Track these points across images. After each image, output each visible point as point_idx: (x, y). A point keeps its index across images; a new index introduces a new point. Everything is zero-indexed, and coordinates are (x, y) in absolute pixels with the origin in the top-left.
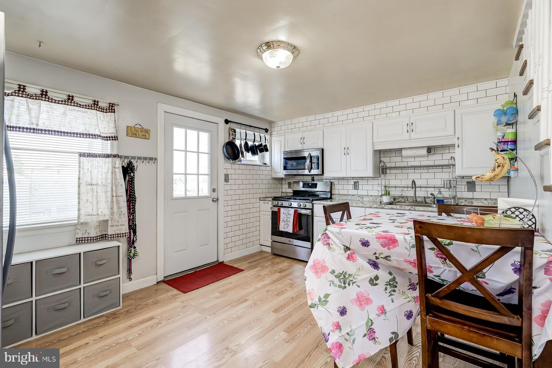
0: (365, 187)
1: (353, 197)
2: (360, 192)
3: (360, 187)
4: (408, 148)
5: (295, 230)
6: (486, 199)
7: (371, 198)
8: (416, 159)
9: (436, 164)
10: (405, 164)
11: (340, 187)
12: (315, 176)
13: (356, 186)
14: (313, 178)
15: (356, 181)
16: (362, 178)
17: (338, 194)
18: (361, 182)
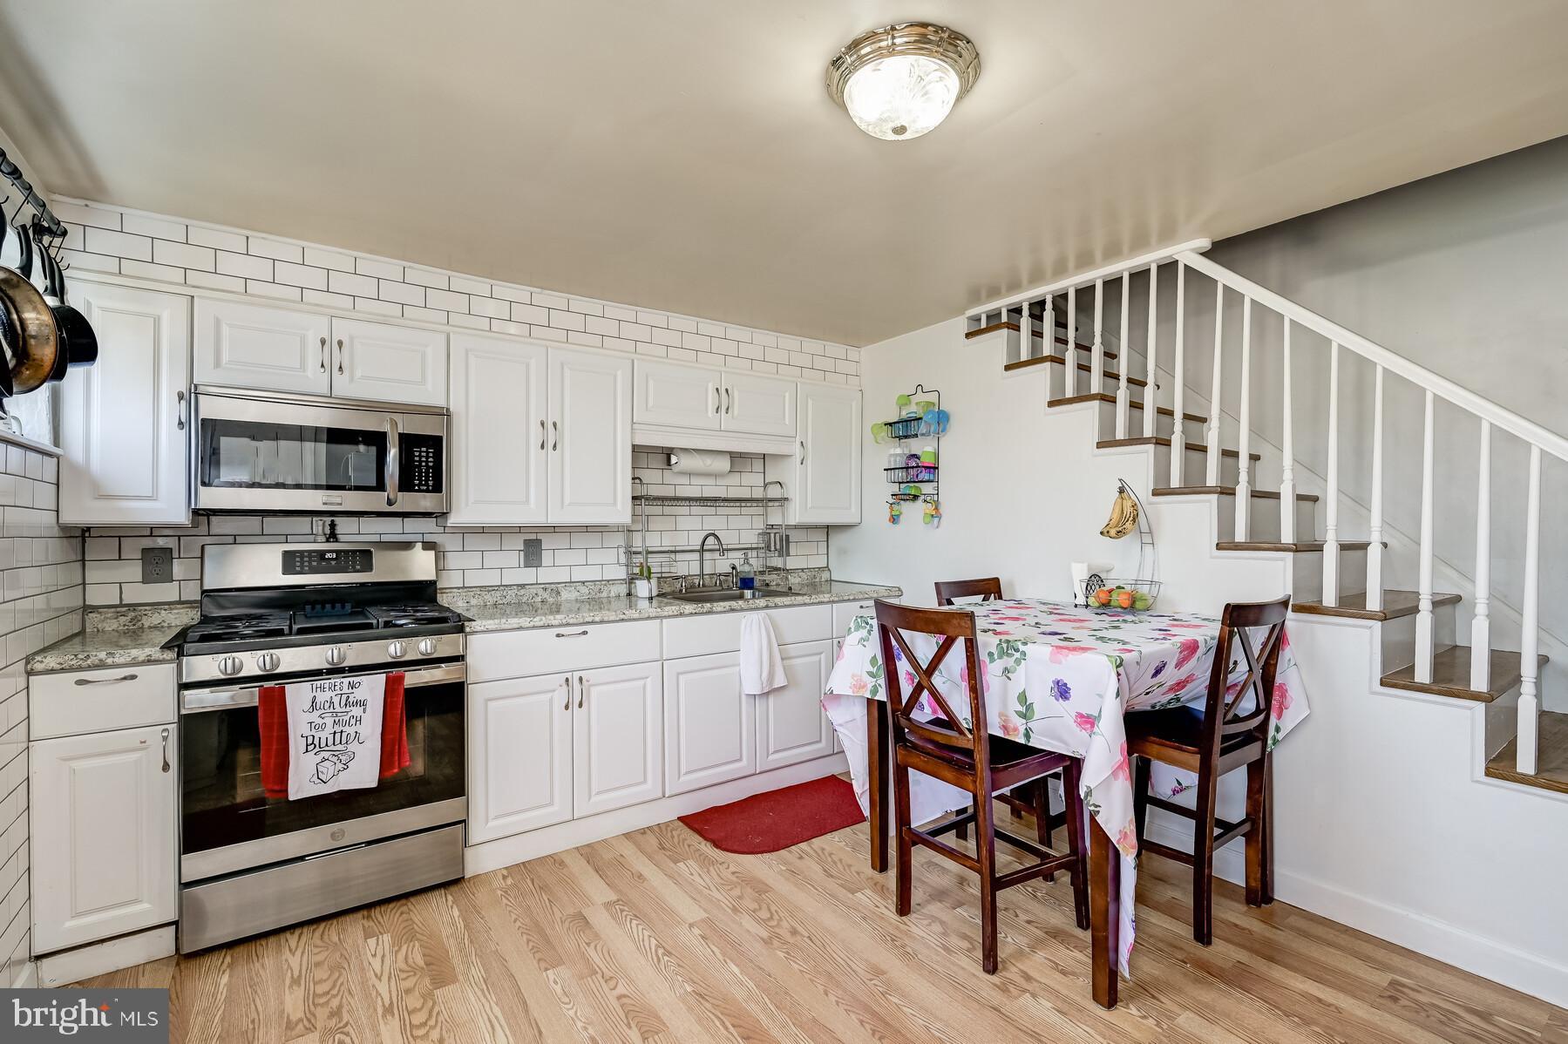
0: (564, 557)
1: (522, 592)
2: (546, 574)
3: (546, 557)
4: (693, 450)
5: (391, 766)
6: (803, 570)
7: (584, 590)
8: (695, 481)
9: (731, 495)
10: (668, 492)
11: (472, 560)
12: (338, 520)
13: (532, 551)
14: (333, 525)
15: (533, 537)
16: (554, 529)
17: (459, 588)
18: (547, 542)
